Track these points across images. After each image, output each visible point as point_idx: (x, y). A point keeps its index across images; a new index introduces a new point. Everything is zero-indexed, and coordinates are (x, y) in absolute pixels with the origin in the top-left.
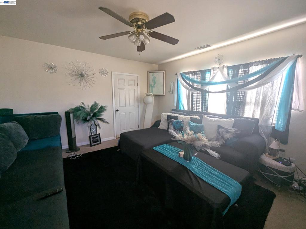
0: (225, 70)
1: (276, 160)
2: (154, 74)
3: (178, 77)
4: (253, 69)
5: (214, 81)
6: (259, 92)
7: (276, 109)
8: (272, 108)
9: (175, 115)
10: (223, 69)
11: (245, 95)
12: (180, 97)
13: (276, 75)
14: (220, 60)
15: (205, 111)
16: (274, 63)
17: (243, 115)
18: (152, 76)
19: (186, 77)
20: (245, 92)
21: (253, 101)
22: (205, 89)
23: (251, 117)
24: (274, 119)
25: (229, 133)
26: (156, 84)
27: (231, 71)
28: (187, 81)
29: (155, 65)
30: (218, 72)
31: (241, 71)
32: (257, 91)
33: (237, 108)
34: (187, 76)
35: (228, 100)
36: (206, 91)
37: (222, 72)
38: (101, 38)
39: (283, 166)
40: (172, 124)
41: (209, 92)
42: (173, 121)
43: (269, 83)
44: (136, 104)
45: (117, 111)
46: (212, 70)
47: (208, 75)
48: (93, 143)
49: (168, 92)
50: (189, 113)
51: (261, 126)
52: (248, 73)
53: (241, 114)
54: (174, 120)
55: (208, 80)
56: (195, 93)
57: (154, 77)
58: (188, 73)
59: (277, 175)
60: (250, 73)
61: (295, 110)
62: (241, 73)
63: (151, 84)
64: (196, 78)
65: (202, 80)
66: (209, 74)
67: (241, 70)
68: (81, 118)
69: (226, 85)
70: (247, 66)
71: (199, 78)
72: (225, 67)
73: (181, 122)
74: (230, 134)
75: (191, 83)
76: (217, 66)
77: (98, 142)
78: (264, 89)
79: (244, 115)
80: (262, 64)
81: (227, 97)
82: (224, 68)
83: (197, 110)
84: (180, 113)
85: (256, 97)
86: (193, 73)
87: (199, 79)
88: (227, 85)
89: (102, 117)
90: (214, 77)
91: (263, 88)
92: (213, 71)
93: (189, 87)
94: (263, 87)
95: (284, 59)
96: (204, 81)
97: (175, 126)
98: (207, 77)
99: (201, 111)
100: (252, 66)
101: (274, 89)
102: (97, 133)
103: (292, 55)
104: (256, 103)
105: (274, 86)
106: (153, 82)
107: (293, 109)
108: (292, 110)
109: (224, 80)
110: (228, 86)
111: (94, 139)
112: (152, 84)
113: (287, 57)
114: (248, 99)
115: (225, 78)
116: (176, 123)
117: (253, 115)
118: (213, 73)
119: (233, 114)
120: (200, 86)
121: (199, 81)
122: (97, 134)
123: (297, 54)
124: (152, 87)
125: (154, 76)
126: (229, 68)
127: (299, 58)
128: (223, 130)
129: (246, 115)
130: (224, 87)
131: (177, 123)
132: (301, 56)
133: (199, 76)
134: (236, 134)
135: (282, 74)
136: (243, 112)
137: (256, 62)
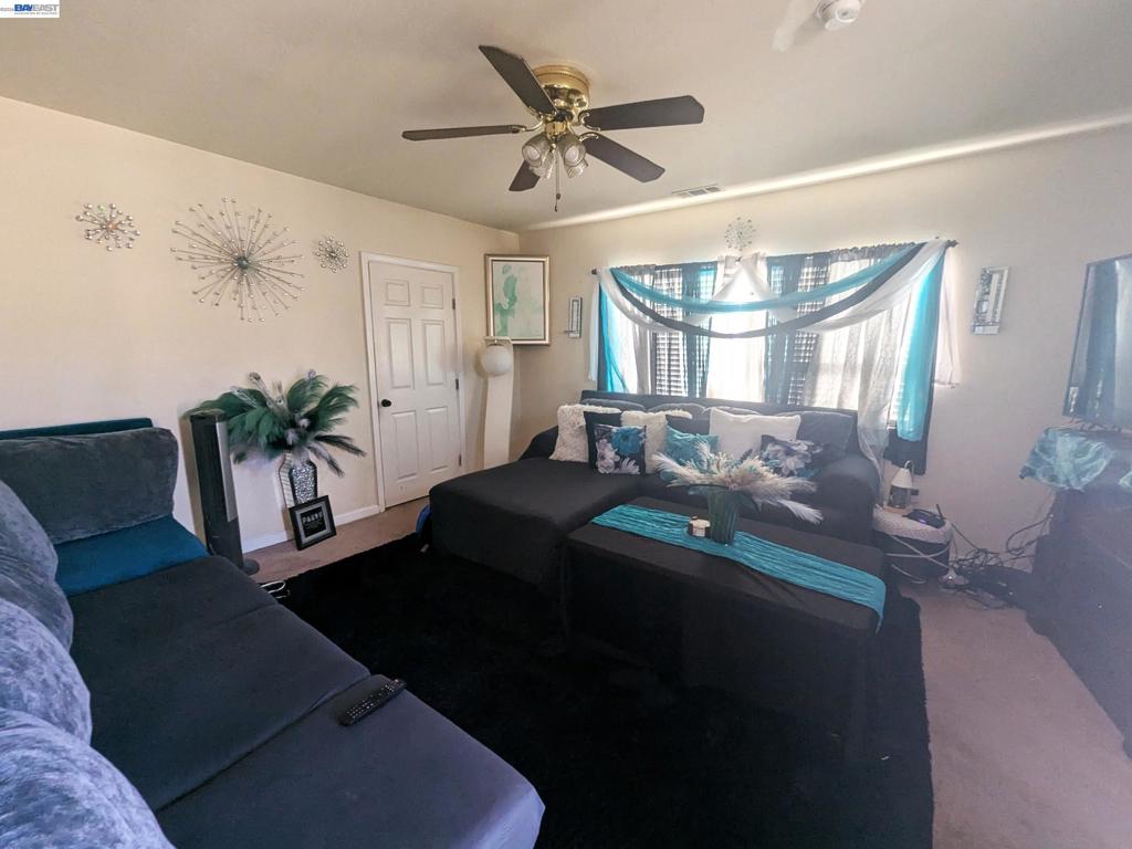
0: (762, 268)
1: (910, 516)
2: (510, 267)
3: (600, 279)
4: (839, 271)
5: (729, 300)
6: (856, 335)
7: (898, 382)
8: (889, 379)
9: (609, 410)
10: (756, 263)
11: (816, 344)
12: (609, 349)
13: (899, 289)
14: (743, 234)
15: (698, 396)
16: (892, 257)
17: (811, 402)
18: (504, 273)
19: (630, 282)
20: (818, 336)
21: (842, 360)
22: (697, 325)
23: (835, 406)
24: (893, 410)
25: (793, 455)
26: (517, 304)
27: (778, 273)
28: (635, 295)
29: (509, 233)
30: (737, 273)
31: (808, 272)
32: (851, 334)
33: (795, 382)
34: (636, 278)
35: (770, 360)
36: (701, 332)
37: (753, 275)
38: (408, 135)
39: (929, 528)
40: (610, 440)
41: (710, 334)
42: (610, 430)
43: (881, 311)
44: (452, 377)
45: (386, 403)
46: (721, 267)
47: (705, 280)
48: (307, 536)
49: (566, 332)
50: (648, 402)
51: (864, 429)
52: (826, 279)
53: (807, 398)
54: (615, 429)
55: (706, 296)
56: (663, 337)
57: (508, 279)
58: (640, 270)
59: (916, 554)
60: (831, 281)
61: (943, 383)
62: (807, 280)
63: (500, 304)
64: (665, 287)
65: (688, 294)
66: (711, 278)
67: (805, 270)
68: (263, 440)
69: (763, 313)
70: (823, 260)
71: (677, 286)
72: (762, 258)
73: (640, 431)
74: (795, 458)
75: (648, 304)
76: (735, 253)
77: (325, 528)
78: (869, 328)
79: (813, 403)
80: (863, 258)
81: (767, 350)
82: (759, 262)
83: (670, 391)
84: (622, 405)
85: (849, 351)
86: (654, 270)
87: (676, 291)
88: (767, 314)
89: (336, 431)
90: (726, 287)
91: (867, 325)
92: (726, 267)
93: (641, 313)
94: (864, 323)
95: (914, 250)
96: (694, 300)
97: (622, 447)
98: (703, 285)
99: (685, 394)
100: (837, 261)
101: (893, 328)
102: (316, 494)
103: (933, 238)
104: (849, 367)
105: (893, 321)
106: (506, 295)
107: (939, 382)
108: (936, 385)
109: (757, 299)
110: (770, 317)
111: (309, 520)
112: (505, 302)
113: (922, 245)
114: (826, 356)
115: (761, 291)
116: (623, 436)
117: (840, 402)
118: (725, 275)
119: (784, 400)
120: (679, 315)
121: (677, 297)
122: (317, 500)
123: (944, 239)
124: (504, 313)
125: (509, 274)
126: (771, 262)
127: (950, 249)
128: (777, 447)
129: (819, 402)
130: (758, 320)
131: (626, 435)
132: (952, 244)
133: (678, 281)
134: (813, 456)
135: (908, 293)
136: (813, 395)
137: (846, 251)
